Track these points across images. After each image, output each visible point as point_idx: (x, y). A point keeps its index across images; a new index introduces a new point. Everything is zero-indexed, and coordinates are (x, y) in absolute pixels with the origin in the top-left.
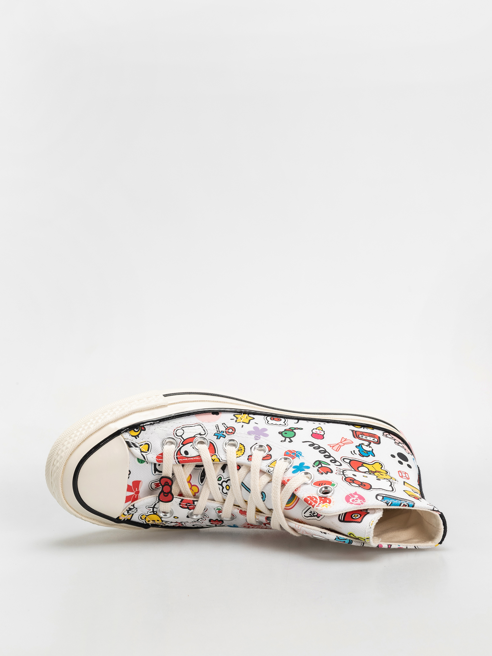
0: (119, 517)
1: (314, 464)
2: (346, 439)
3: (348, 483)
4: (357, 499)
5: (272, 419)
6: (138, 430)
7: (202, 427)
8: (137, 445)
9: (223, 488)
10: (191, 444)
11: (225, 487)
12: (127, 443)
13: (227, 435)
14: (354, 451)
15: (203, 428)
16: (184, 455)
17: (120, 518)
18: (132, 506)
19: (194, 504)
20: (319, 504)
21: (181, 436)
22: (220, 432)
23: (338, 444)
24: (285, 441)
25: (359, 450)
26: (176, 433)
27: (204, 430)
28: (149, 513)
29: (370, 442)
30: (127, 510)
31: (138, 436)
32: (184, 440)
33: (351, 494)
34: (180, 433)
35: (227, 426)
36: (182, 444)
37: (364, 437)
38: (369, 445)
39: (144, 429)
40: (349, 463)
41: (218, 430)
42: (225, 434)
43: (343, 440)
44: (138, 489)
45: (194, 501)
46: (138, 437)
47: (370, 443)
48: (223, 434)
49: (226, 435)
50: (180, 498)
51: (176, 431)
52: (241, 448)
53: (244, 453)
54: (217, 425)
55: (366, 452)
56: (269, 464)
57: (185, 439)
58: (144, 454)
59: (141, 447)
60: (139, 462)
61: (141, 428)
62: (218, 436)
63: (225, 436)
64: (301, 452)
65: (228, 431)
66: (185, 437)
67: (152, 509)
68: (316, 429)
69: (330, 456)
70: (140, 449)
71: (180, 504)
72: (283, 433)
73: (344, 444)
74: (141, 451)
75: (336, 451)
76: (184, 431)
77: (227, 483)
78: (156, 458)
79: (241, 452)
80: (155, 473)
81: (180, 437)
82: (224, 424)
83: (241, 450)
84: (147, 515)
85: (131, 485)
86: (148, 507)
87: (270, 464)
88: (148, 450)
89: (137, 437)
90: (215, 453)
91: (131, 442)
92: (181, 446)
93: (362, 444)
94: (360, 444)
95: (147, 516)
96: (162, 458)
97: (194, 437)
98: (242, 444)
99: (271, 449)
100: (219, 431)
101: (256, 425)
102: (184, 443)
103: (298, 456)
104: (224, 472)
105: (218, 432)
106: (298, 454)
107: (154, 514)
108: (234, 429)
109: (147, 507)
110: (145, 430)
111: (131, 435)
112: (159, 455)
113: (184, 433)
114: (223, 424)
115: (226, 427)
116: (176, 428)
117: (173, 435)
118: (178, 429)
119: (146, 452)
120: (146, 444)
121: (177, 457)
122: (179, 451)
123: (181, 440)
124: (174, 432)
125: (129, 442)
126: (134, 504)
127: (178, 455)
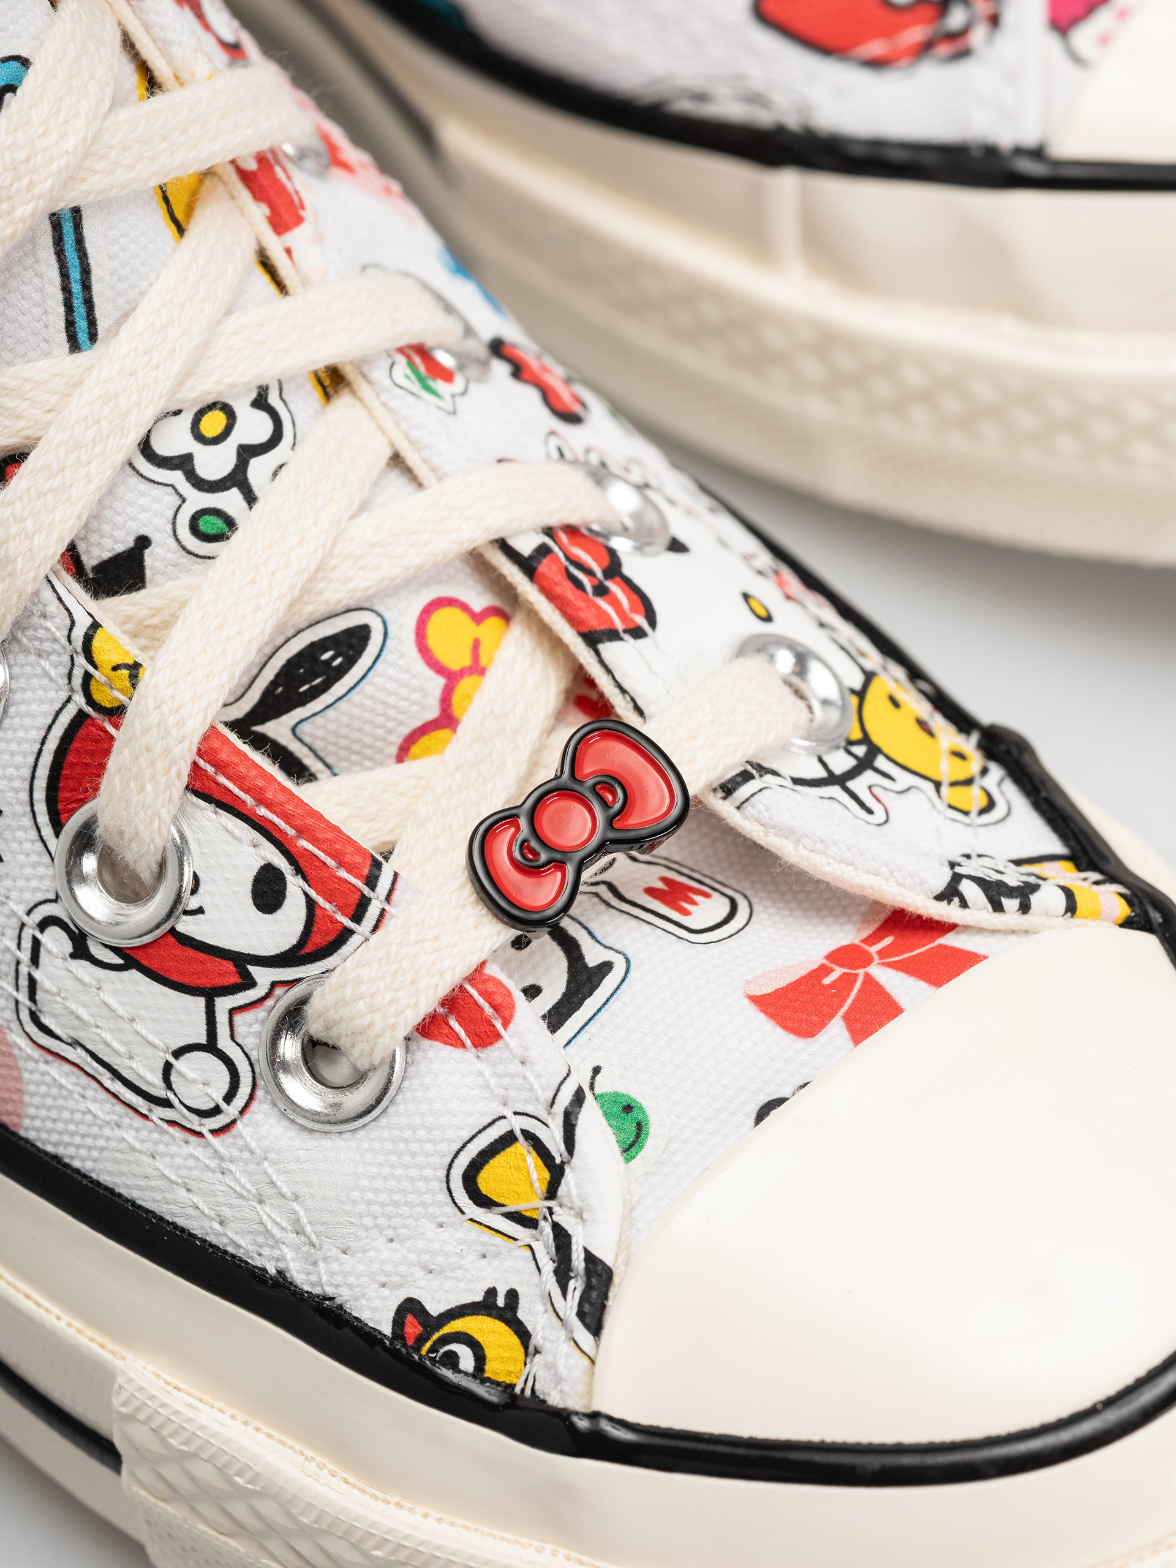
0: (1127, 924)
6: (454, 1347)
8: (544, 1243)
9: (247, 452)
16: (295, 886)
17: (1123, 910)
18: (964, 904)
19: (543, 551)
21: (211, 1046)
26: (229, 1097)
28: (904, 779)
30: (1025, 908)
31: (486, 1306)
32: (210, 995)
36: (251, 983)
39: (410, 1318)
44: (823, 970)
45: (528, 565)
46: (492, 1293)
50: (602, 662)
51: (216, 1111)
57: (201, 1002)
59: (532, 1203)
60: (639, 1125)
61: (421, 1340)
67: (857, 785)
70: (552, 1193)
71: (637, 633)
74: (556, 1172)
76: (168, 1068)
78: (498, 1036)
80: (606, 968)
81: (224, 1042)
84: (929, 787)
85: (836, 1029)
86: (870, 811)
88: (507, 1140)
89: (501, 1302)
90: (81, 716)
91: (564, 1294)
92: (263, 976)
95: (938, 785)
96: (455, 1002)
102: (228, 973)
104: (143, 542)
107: (874, 750)
109: (879, 816)
110: (410, 1308)
111: (531, 1349)
112: (463, 1046)
113: (178, 1053)
116: (200, 1134)
117: (254, 1105)
118: (194, 1122)
119: (528, 1136)
120: (483, 1201)
121: (358, 918)
122: (309, 948)
123: (232, 1012)
124: (234, 1122)
125: (581, 1315)
126: (939, 898)
127: (337, 922)
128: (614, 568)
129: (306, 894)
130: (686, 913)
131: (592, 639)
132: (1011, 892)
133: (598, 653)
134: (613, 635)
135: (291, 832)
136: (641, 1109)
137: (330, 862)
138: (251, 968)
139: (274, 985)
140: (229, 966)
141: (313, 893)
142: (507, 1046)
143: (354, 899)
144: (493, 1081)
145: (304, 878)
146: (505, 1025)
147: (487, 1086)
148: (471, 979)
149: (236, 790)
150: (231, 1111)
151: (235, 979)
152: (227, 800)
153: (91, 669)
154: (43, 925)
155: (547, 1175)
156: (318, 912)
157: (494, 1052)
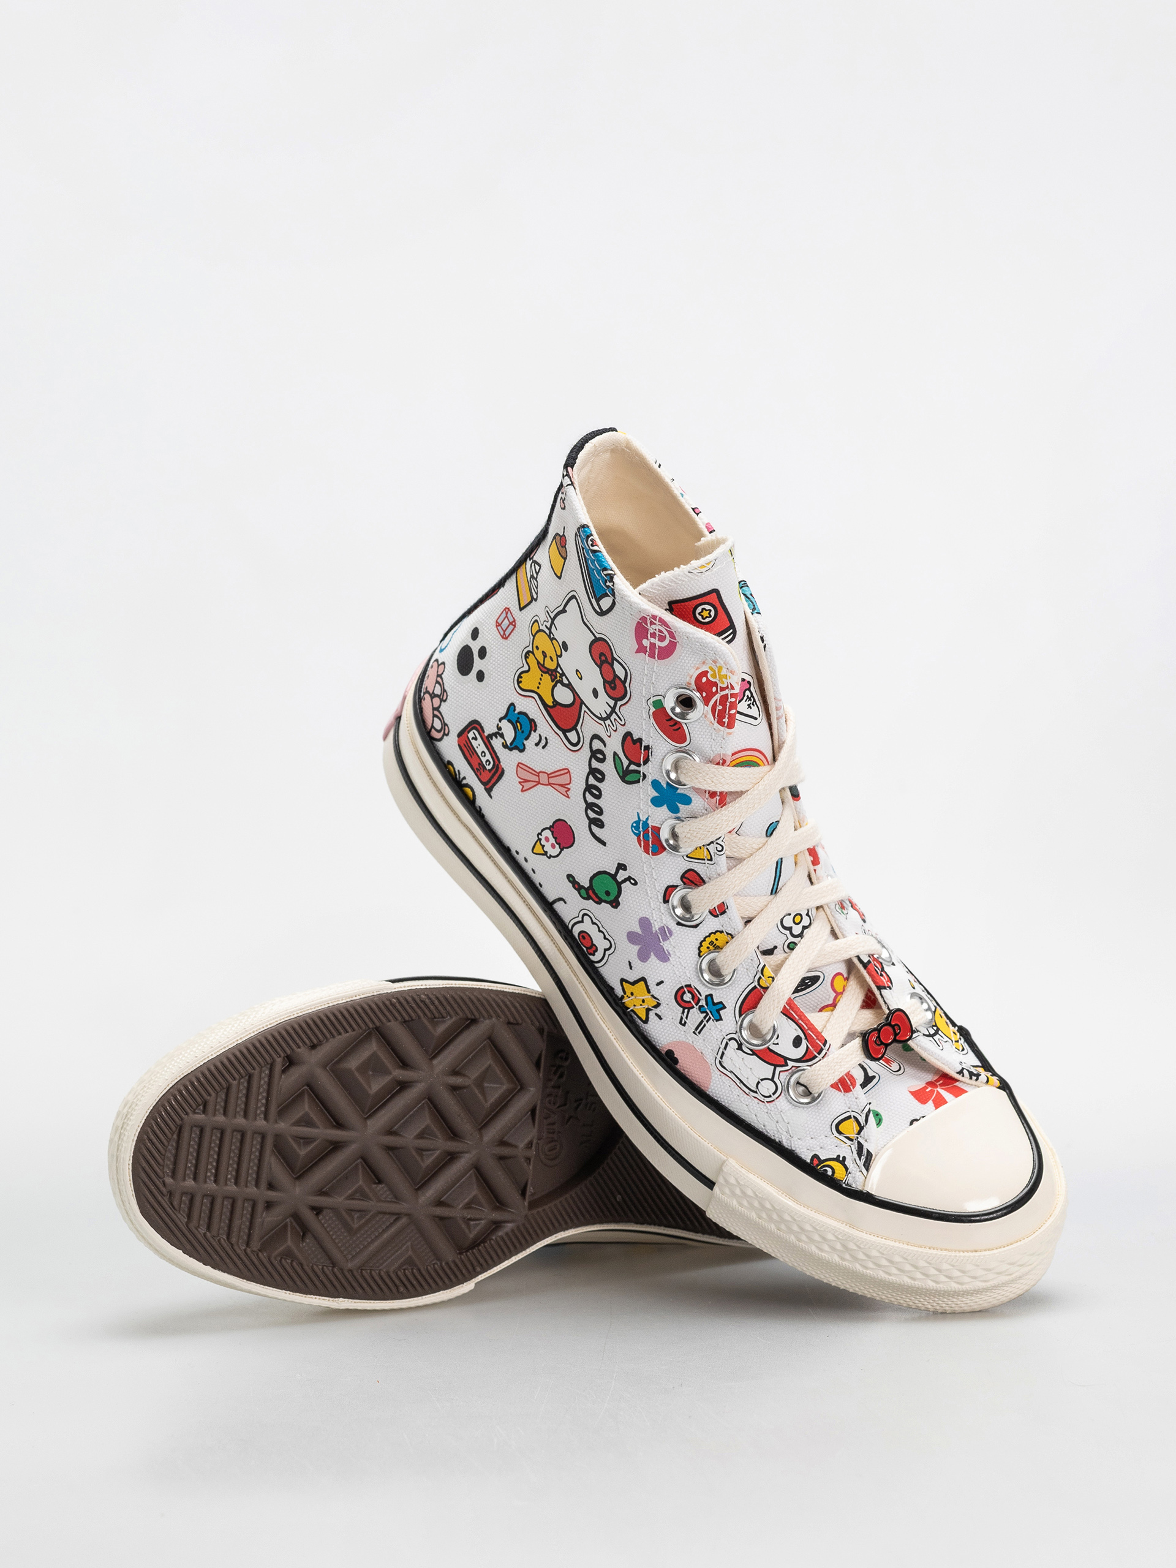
0: (999, 1088)
1: (638, 781)
2: (520, 782)
3: (627, 685)
4: (653, 635)
5: (594, 948)
6: (826, 1168)
7: (721, 1058)
8: (855, 1147)
9: (804, 928)
10: (773, 1047)
11: (800, 926)
12: (867, 1166)
13: (701, 996)
14: (537, 744)
15: (723, 1054)
16: (804, 1042)
17: (998, 1084)
18: (963, 1076)
19: (869, 962)
20: (722, 689)
21: (772, 1080)
22: (705, 1014)
23: (549, 784)
24: (629, 879)
25: (527, 739)
26: (774, 1094)
27: (725, 1048)
28: (945, 1039)
29: (487, 740)
30: (977, 1080)
31: (837, 1159)
32: (776, 1066)
33: (652, 656)
34: (767, 1088)
35: (683, 1012)
36: (787, 1065)
37: (484, 760)
38: (495, 735)
39: (815, 1159)
40: (574, 728)
41: (705, 1022)
42: (703, 1003)
43: (527, 785)
44: (925, 1088)
45: (865, 965)
46: (839, 1156)
47: (490, 736)
48: (707, 1004)
49: (703, 997)
50: (881, 994)
51: (770, 1096)
52: (709, 946)
53: (715, 933)
54: (694, 1032)
55: (518, 724)
56: (707, 862)
57: (773, 1067)
58: (862, 1120)
59: (853, 1136)
60: (880, 1119)
61: (818, 1165)
62: (718, 1011)
63: (707, 996)
64: (632, 826)
65: (692, 1001)
66: (767, 1070)
67: (936, 1038)
68: (545, 853)
69: (593, 772)
70: (859, 1133)
71: (890, 988)
72: (612, 898)
73: (538, 774)
74: (861, 1128)
75: (569, 772)
76: (758, 1083)
77: (791, 927)
78: (851, 1091)
79: (717, 940)
80: (874, 1077)
81: (776, 1079)
82: (683, 1022)
83: (711, 943)
84: (951, 1041)
85: (930, 1103)
86: (940, 1046)
87: (704, 860)
88: (849, 1117)
89: (841, 1159)
90: (755, 988)
91: (860, 1160)
92: (790, 1063)
93: (505, 746)
94: (511, 749)
95: (952, 1041)
96: (842, 1081)
97: (754, 1053)
98: (700, 952)
99: (668, 887)
100: (705, 1018)
101: (636, 962)
102: (782, 1061)
103: (646, 823)
104: (776, 946)
105: (707, 1018)
106: (641, 829)
107: (938, 1029)
108: (680, 993)
109: (942, 1048)
110: (815, 1156)
111: (848, 1172)
112: (841, 1091)
113: (762, 1080)
114: (684, 1025)
115: (686, 1010)
116: (763, 1102)
117: (780, 1097)
118: (762, 1098)
119: (854, 1117)
120: (840, 1133)
121: (819, 1054)
122: (804, 1059)
123: (780, 1072)
124: (774, 1100)
125: (864, 1165)
126: (957, 1073)
127: (813, 1053)
128: (883, 970)
129: (807, 1046)
130: (891, 1066)
131: (879, 988)
132: (975, 1075)
133: (880, 992)
134: (885, 988)
135: (807, 1028)
136: (881, 1116)
137: (815, 1038)
138: (788, 1061)
139: (793, 1066)
140: (782, 1060)
141: (809, 1045)
142: (853, 1094)
143: (819, 1049)
144: (848, 1102)
145: (807, 1041)
146: (853, 1088)
147: (846, 1103)
148: (846, 1075)
149: (795, 1015)
150: (774, 1097)
151: (783, 1063)
152: (791, 1017)
153: (762, 976)
154: (730, 1039)
155: (859, 1129)
156: (809, 1050)
157: (849, 1094)
